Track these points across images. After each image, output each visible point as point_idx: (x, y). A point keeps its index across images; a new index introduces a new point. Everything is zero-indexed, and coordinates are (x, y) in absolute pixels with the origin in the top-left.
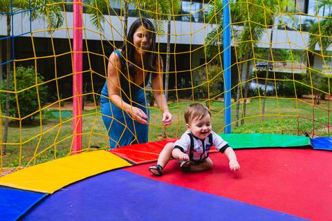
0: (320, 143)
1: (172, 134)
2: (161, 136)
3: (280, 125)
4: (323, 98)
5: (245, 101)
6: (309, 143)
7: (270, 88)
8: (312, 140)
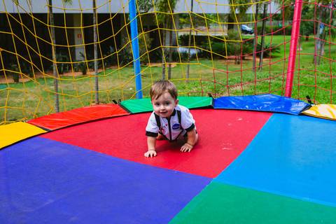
0: (220, 103)
1: (104, 100)
2: (94, 102)
3: (196, 87)
4: (243, 58)
5: (170, 65)
6: (211, 104)
7: (194, 52)
8: (214, 101)
